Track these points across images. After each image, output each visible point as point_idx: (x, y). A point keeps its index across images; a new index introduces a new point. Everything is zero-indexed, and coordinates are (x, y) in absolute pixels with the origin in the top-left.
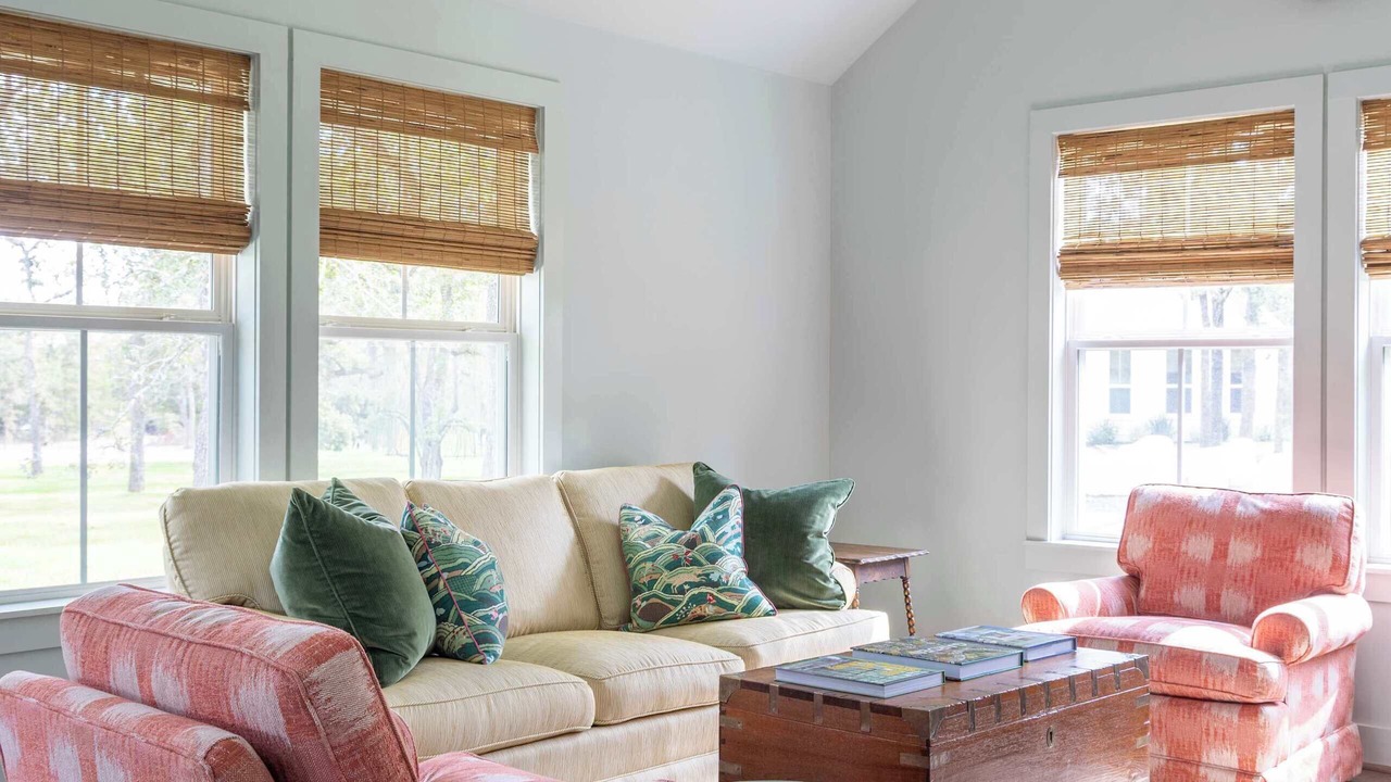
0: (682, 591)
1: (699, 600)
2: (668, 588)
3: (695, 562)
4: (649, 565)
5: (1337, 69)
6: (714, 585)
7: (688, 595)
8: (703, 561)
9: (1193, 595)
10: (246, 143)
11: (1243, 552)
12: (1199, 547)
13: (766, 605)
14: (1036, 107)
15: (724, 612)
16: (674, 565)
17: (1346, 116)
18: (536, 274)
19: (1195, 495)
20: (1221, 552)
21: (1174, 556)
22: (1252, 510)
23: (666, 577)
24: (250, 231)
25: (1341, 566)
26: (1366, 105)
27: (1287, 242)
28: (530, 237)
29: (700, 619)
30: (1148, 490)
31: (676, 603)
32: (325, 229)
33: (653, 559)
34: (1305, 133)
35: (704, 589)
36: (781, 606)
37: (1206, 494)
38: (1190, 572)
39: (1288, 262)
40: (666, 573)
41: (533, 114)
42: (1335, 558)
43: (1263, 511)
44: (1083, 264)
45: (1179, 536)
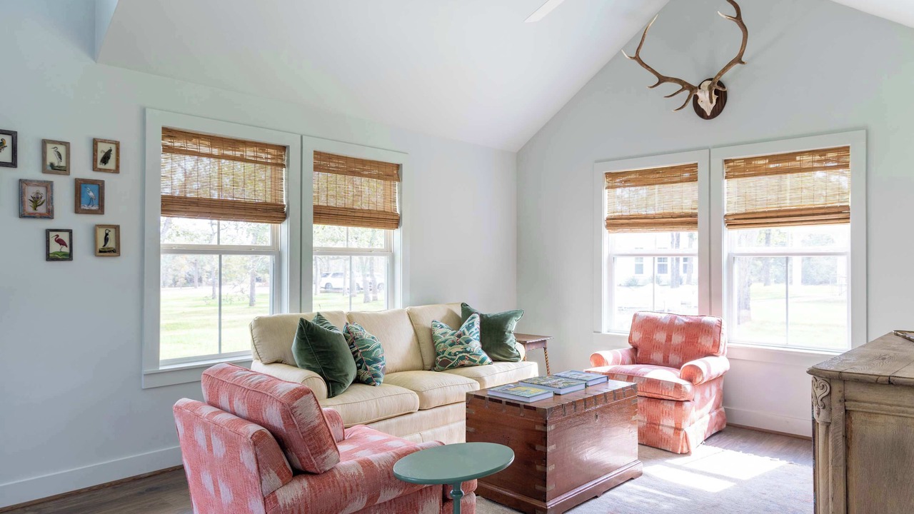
0: (455, 355)
1: (462, 358)
2: (450, 354)
3: (461, 343)
4: (443, 344)
5: (714, 147)
6: (468, 352)
7: (458, 356)
8: (464, 343)
9: (658, 356)
10: (284, 181)
11: (678, 339)
12: (660, 337)
13: (489, 360)
14: (596, 162)
15: (472, 363)
16: (452, 344)
17: (718, 166)
18: (399, 229)
19: (659, 316)
20: (669, 339)
21: (651, 340)
22: (681, 323)
23: (449, 349)
24: (286, 215)
25: (716, 345)
26: (726, 161)
27: (695, 215)
28: (397, 215)
29: (463, 366)
30: (641, 314)
31: (453, 360)
32: (315, 213)
33: (444, 342)
34: (702, 172)
35: (464, 354)
36: (495, 360)
37: (663, 316)
38: (657, 347)
39: (696, 223)
40: (449, 348)
41: (398, 166)
42: (714, 342)
43: (686, 323)
44: (616, 223)
45: (652, 332)
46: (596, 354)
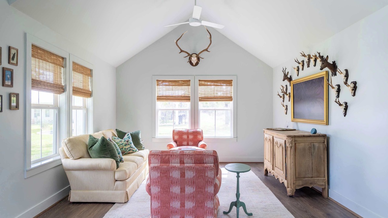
0: (127, 149)
1: (130, 150)
2: (125, 149)
3: (129, 144)
4: (121, 145)
5: (196, 75)
6: (132, 148)
7: (128, 149)
8: (130, 144)
9: (185, 143)
10: (62, 74)
11: (191, 137)
12: (185, 137)
13: (138, 150)
14: (153, 75)
15: (133, 152)
16: (126, 145)
17: (197, 83)
18: (91, 98)
19: (183, 130)
20: (188, 137)
21: (182, 138)
22: (191, 132)
23: (125, 147)
24: (64, 90)
25: (202, 138)
26: (199, 80)
27: (189, 97)
28: (90, 92)
29: (129, 153)
30: (176, 130)
31: (126, 151)
32: (73, 90)
33: (122, 144)
34: (192, 83)
35: (130, 148)
36: (139, 150)
37: (184, 130)
38: (184, 140)
39: (189, 99)
40: (125, 146)
41: (91, 70)
43: (192, 132)
44: (160, 98)
45: (182, 136)
46: (170, 144)
